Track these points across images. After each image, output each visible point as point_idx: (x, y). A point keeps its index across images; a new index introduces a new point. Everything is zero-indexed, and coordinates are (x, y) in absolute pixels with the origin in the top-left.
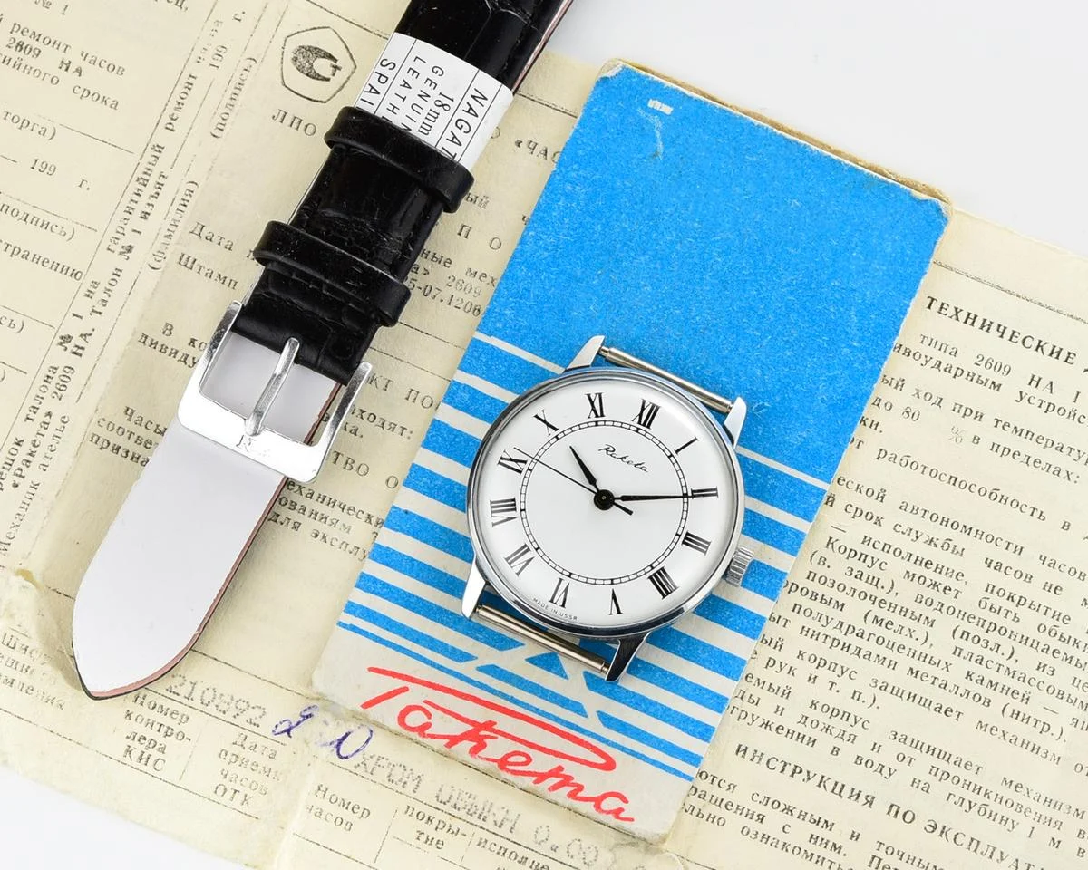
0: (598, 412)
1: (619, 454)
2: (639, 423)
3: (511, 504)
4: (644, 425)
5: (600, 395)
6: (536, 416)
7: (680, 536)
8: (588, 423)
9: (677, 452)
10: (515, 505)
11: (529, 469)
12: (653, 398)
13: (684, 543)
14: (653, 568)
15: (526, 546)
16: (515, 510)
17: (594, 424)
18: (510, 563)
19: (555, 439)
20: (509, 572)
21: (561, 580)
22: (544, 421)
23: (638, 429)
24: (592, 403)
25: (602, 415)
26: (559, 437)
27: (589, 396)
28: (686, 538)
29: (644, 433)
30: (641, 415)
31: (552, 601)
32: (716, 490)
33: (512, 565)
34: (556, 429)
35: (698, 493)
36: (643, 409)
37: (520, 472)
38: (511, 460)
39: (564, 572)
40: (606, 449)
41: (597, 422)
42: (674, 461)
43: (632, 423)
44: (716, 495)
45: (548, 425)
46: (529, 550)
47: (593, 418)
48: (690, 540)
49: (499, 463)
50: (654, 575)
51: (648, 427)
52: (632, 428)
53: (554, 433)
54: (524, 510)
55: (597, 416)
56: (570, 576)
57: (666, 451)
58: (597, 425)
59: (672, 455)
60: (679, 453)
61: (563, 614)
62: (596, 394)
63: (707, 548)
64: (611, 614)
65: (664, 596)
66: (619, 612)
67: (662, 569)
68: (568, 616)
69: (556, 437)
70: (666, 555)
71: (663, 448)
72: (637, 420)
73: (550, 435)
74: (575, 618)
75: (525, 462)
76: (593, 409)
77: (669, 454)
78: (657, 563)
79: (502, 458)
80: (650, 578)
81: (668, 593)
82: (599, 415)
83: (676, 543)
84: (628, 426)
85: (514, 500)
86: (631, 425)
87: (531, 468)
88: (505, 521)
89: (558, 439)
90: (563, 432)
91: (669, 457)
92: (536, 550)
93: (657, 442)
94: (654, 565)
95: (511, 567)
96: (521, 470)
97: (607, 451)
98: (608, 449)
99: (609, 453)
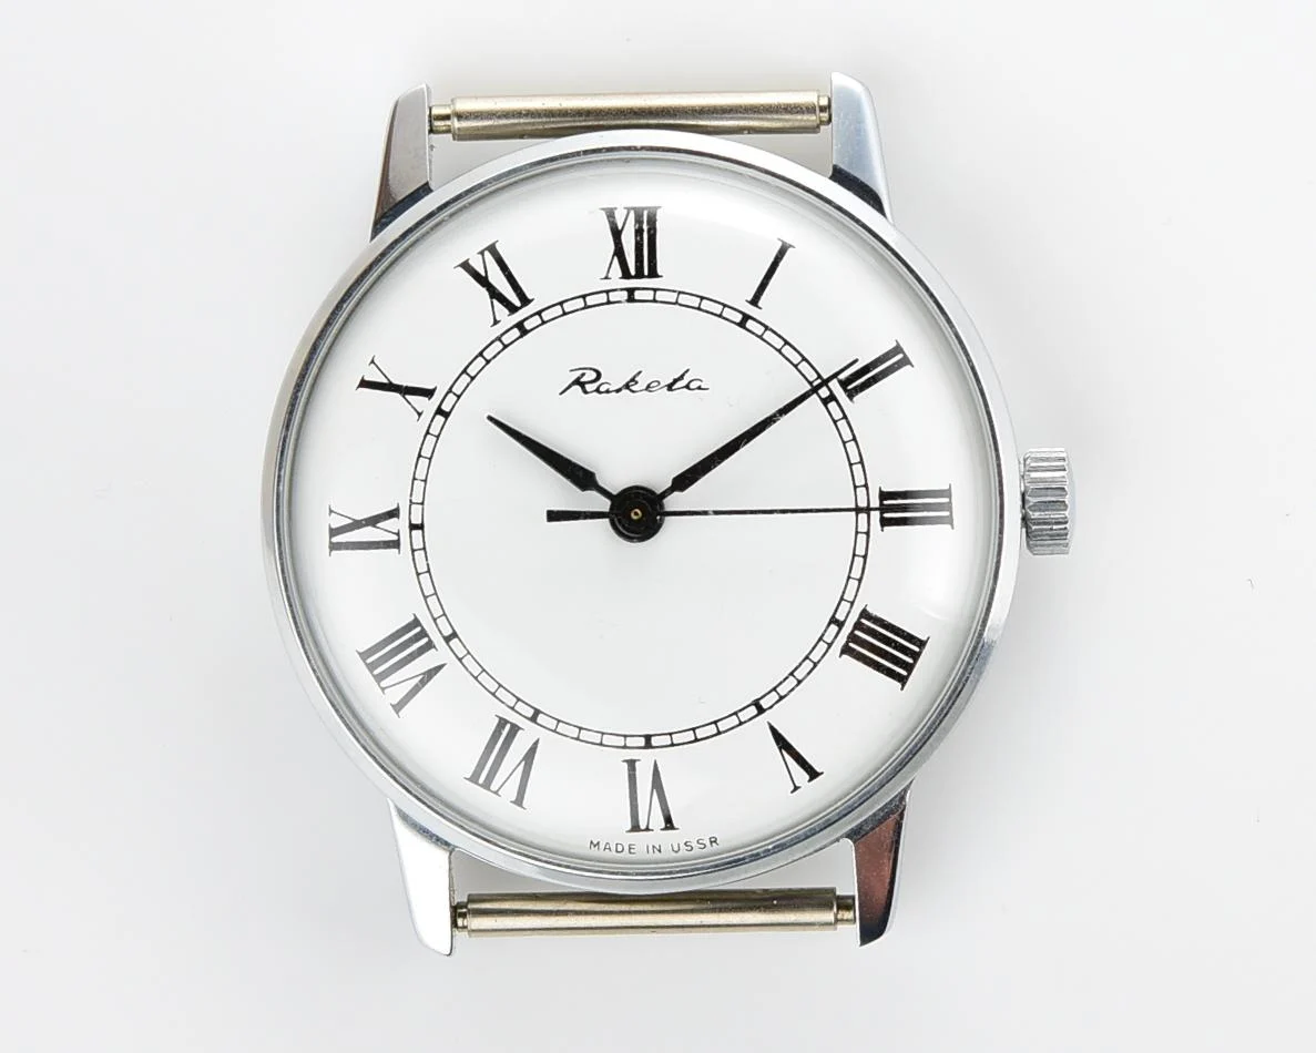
0: (507, 295)
1: (614, 379)
2: (626, 275)
3: (411, 638)
4: (639, 275)
5: (492, 249)
6: (364, 384)
7: (867, 510)
8: (499, 339)
9: (754, 302)
10: (423, 634)
11: (413, 527)
12: (629, 192)
13: (885, 522)
14: (840, 625)
15: (502, 722)
16: (430, 645)
17: (516, 332)
18: (487, 785)
19: (440, 420)
20: (495, 806)
21: (632, 764)
22: (389, 387)
23: (631, 291)
24: (483, 280)
25: (525, 301)
26: (446, 407)
27: (466, 266)
28: (884, 509)
29: (649, 295)
30: (619, 252)
31: (635, 828)
32: (897, 349)
33: (494, 787)
34: (429, 393)
35: (860, 379)
36: (617, 234)
37: (396, 544)
38: (357, 525)
39: (631, 743)
40: (577, 382)
41: (520, 325)
42: (759, 329)
43: (607, 285)
44: (905, 361)
45: (404, 391)
46: (515, 729)
47: (508, 320)
48: (896, 508)
49: (333, 547)
50: (852, 638)
51: (653, 274)
52: (614, 297)
53: (428, 406)
54: (452, 636)
55: (513, 309)
56: (648, 745)
57: (727, 313)
58: (524, 331)
59: (746, 317)
60: (760, 304)
61: (682, 846)
62: (482, 253)
63: (948, 507)
64: (796, 788)
65: (902, 680)
66: (813, 774)
67: (865, 614)
68: (694, 844)
69: (440, 411)
70: (856, 573)
71: (717, 309)
72: (616, 269)
73: (420, 414)
74: (713, 841)
75: (394, 514)
76: (495, 294)
77: (738, 318)
78: (845, 606)
79: (334, 532)
80: (846, 650)
81: (909, 668)
82: (517, 303)
83: (868, 533)
84: (602, 298)
85: (416, 623)
86: (607, 292)
87: (417, 521)
88: (423, 683)
89: (446, 415)
90: (450, 391)
91: (742, 324)
92: (533, 719)
93: (695, 302)
94: (840, 616)
95: (496, 793)
96: (395, 538)
97: (582, 385)
98: (582, 380)
99: (589, 387)
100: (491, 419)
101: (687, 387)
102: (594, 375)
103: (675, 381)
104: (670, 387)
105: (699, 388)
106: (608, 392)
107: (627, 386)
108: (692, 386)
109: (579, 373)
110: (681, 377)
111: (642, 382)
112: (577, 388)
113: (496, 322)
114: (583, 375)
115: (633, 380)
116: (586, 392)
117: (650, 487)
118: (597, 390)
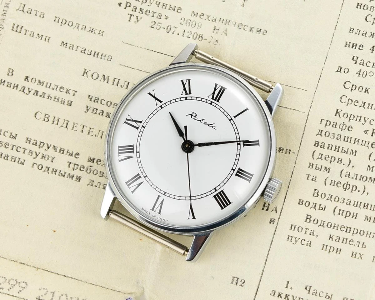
0: (187, 89)
1: (199, 118)
2: (213, 98)
3: (130, 149)
4: (215, 100)
5: (189, 80)
6: (149, 94)
7: (234, 170)
8: (181, 98)
9: (235, 117)
10: (133, 149)
11: (143, 127)
12: (222, 82)
13: (237, 175)
14: (216, 190)
15: (138, 174)
16: (133, 152)
17: (185, 99)
18: (128, 185)
19: (160, 108)
20: (128, 191)
21: (159, 196)
22: (154, 97)
23: (212, 102)
24: (184, 85)
25: (190, 93)
26: (162, 106)
27: (182, 81)
28: (238, 172)
29: (215, 105)
30: (214, 93)
31: (153, 210)
32: (258, 141)
33: (129, 187)
34: (161, 102)
35: (247, 143)
36: (215, 89)
37: (137, 128)
38: (133, 120)
39: (161, 192)
40: (191, 115)
41: (186, 98)
42: (233, 123)
43: (208, 98)
44: (258, 144)
45: (157, 99)
46: (140, 177)
47: (184, 95)
48: (240, 173)
49: (125, 122)
50: (217, 195)
51: (218, 101)
52: (208, 101)
53: (159, 104)
54: (139, 152)
55: (187, 94)
56: (164, 194)
57: (228, 116)
58: (186, 99)
59: (232, 119)
60: (236, 118)
61: (160, 218)
62: (187, 80)
63: (251, 178)
64: (189, 219)
65: (222, 208)
66: (194, 218)
67: (222, 191)
68: (162, 219)
69: (161, 106)
70: (225, 182)
71: (227, 114)
72: (211, 97)
73: (157, 105)
74: (167, 221)
75: (141, 122)
76: (185, 89)
77: (230, 118)
78: (219, 187)
79: (127, 119)
80: (214, 196)
81: (225, 207)
82: (188, 93)
83: (232, 175)
84: (205, 101)
85: (133, 146)
86: (207, 100)
87: (144, 126)
88: (127, 159)
89: (162, 108)
90: (165, 103)
91: (230, 120)
92: (145, 177)
93: (223, 111)
94: (217, 189)
95: (129, 188)
96: (138, 127)
97: (192, 116)
98: (192, 115)
99: (193, 117)
100: (170, 113)
101: (212, 127)
102: (195, 115)
103: (211, 125)
104: (209, 125)
105: (214, 128)
106: (196, 120)
107: (200, 121)
108: (213, 127)
109: (192, 113)
110: (212, 125)
111: (204, 121)
112: (190, 116)
113: (182, 95)
114: (193, 114)
115: (202, 120)
116: (192, 117)
117: (193, 142)
118: (194, 118)
